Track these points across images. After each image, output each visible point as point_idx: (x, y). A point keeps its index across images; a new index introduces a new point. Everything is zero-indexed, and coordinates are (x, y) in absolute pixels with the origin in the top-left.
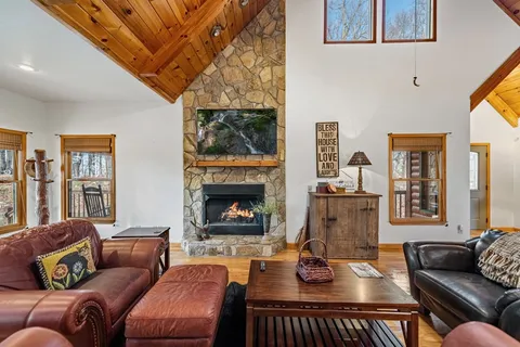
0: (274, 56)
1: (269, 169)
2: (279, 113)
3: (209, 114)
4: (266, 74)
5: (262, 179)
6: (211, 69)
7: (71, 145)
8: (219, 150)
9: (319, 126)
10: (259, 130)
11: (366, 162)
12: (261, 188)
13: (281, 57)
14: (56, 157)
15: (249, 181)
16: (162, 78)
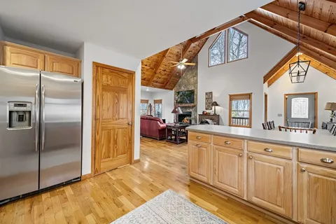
0: (194, 75)
1: (193, 107)
2: (195, 93)
3: (179, 93)
4: (192, 80)
5: (191, 110)
6: (180, 80)
7: (156, 102)
8: (181, 102)
9: (206, 94)
10: (190, 96)
11: (217, 105)
12: (191, 112)
13: (196, 74)
14: (153, 105)
15: (188, 110)
16: (166, 87)
